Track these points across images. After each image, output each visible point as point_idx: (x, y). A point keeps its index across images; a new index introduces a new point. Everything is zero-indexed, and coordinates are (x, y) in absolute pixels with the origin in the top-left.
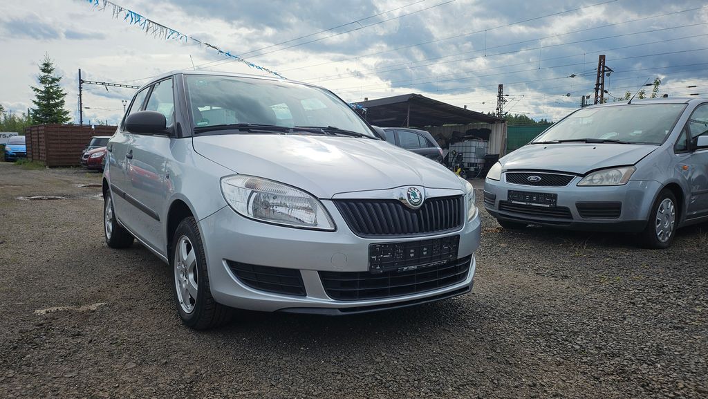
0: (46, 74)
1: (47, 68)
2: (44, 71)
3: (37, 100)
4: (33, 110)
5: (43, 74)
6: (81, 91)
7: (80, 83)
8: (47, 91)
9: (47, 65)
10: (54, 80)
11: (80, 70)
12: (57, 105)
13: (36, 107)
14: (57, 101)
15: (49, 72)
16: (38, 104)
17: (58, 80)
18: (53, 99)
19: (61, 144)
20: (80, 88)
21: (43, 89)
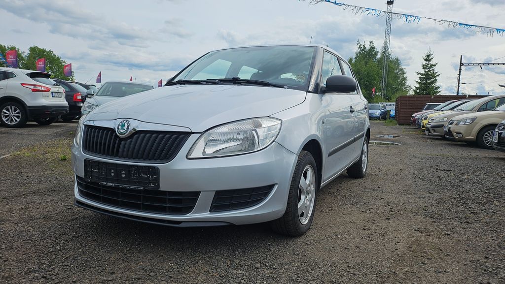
0: (427, 62)
1: (428, 58)
2: (426, 60)
3: (419, 81)
4: (416, 88)
5: (425, 62)
6: (460, 71)
7: (461, 66)
8: (426, 74)
9: (428, 56)
10: (432, 66)
11: (461, 56)
12: (432, 83)
13: (418, 85)
14: (432, 80)
15: (429, 60)
16: (419, 83)
17: (435, 66)
18: (430, 79)
19: (408, 109)
20: (460, 69)
21: (423, 73)
